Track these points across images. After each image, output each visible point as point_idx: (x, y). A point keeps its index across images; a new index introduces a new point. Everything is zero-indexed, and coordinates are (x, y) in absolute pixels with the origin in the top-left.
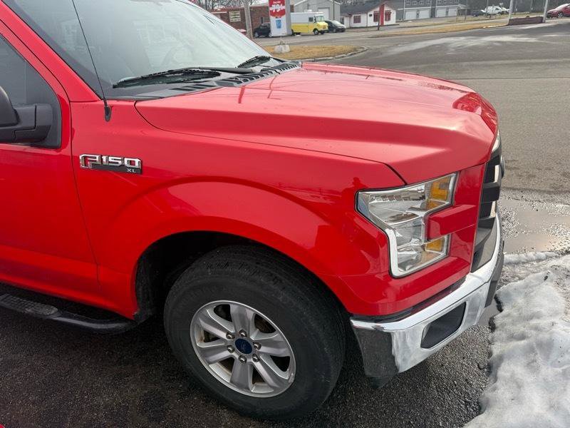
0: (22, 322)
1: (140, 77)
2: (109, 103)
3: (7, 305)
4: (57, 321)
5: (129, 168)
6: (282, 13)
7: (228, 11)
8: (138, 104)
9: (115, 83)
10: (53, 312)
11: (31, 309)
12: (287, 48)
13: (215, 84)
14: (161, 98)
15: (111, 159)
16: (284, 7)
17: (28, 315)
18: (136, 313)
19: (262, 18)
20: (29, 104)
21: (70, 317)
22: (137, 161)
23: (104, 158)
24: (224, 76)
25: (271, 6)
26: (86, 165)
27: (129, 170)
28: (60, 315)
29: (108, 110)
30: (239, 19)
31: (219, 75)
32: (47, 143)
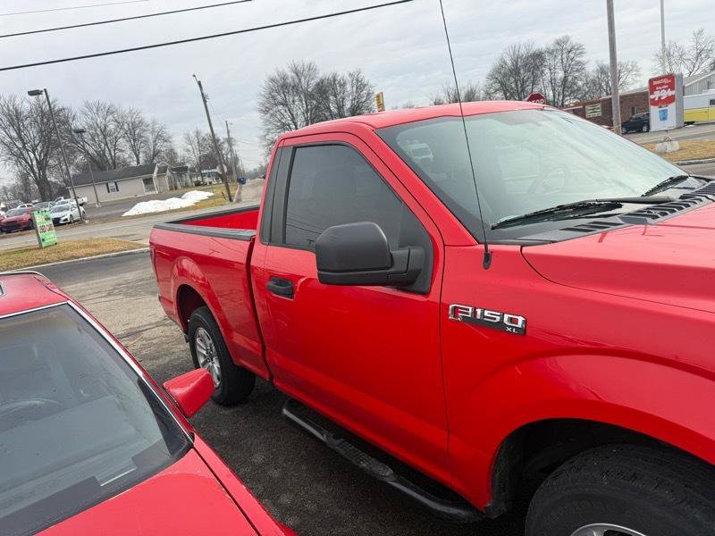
0: (349, 472)
1: (523, 215)
2: (490, 247)
3: (342, 452)
4: (391, 486)
5: (509, 327)
6: (670, 100)
7: (584, 105)
8: (525, 250)
9: (494, 224)
10: (388, 474)
11: (367, 464)
12: (676, 145)
13: (621, 222)
14: (553, 242)
15: (487, 313)
16: (673, 93)
17: (362, 470)
18: (489, 505)
19: (633, 108)
20: (402, 246)
21: (406, 485)
22: (521, 319)
23: (479, 311)
24: (628, 208)
25: (652, 93)
26: (456, 316)
27: (509, 329)
28: (395, 479)
29: (487, 256)
30: (599, 113)
31: (620, 206)
32: (415, 287)
